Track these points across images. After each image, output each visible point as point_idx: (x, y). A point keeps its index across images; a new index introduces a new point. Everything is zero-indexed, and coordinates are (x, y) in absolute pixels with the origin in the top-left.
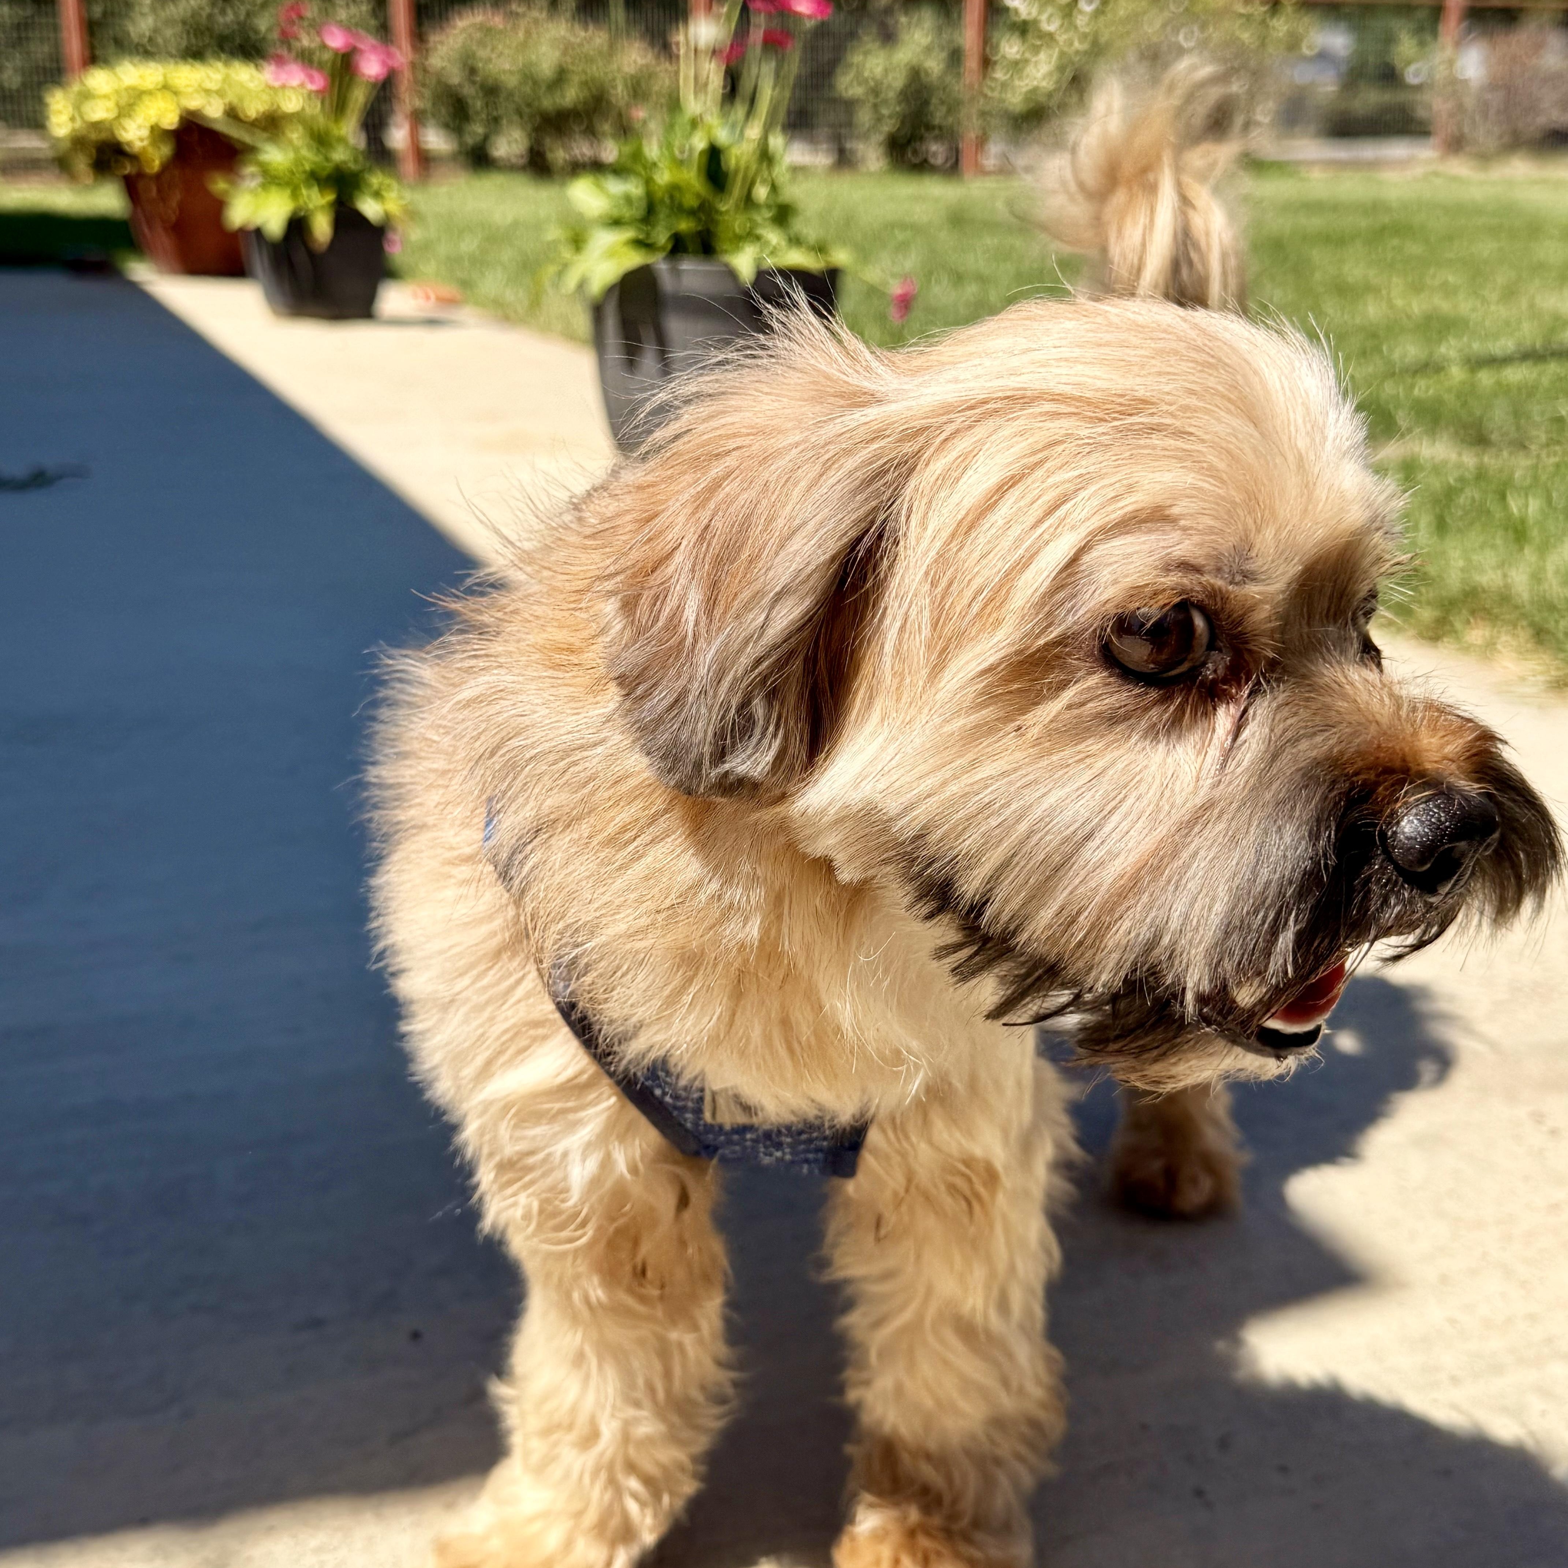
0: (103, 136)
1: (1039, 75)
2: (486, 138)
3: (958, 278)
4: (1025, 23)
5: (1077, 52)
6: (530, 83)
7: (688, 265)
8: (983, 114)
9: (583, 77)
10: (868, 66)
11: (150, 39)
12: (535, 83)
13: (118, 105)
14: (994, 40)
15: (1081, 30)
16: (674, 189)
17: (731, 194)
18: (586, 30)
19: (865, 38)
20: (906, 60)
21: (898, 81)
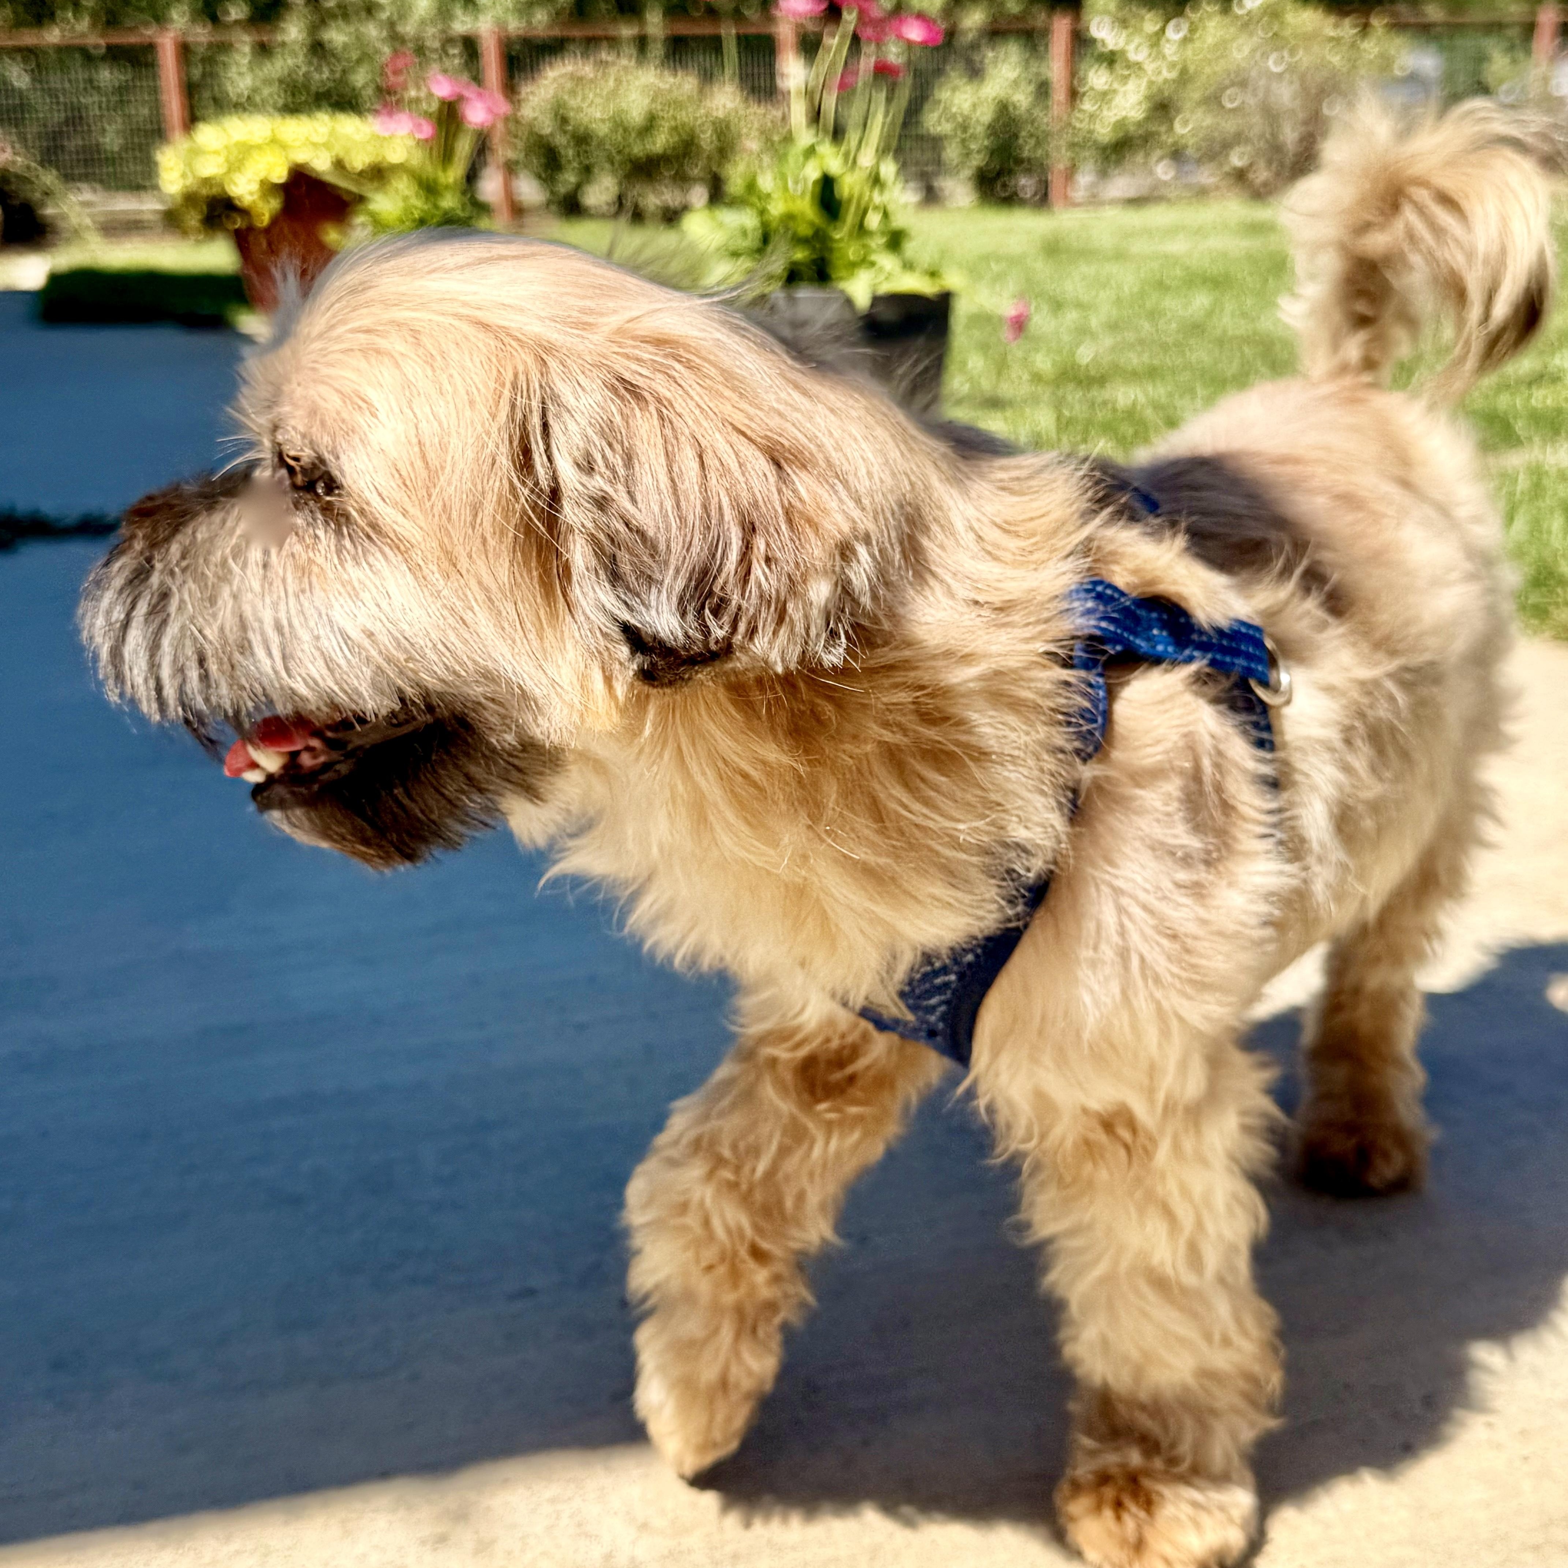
0: (215, 191)
1: (1128, 105)
2: (579, 186)
3: (1057, 306)
4: (1113, 53)
5: (1166, 81)
6: (621, 130)
7: (805, 293)
8: (1072, 145)
9: (673, 123)
10: (956, 101)
11: (249, 98)
12: (625, 130)
13: (227, 161)
14: (1081, 73)
15: (1170, 59)
16: (789, 218)
17: (844, 221)
18: (675, 75)
19: (952, 74)
20: (994, 94)
21: (985, 115)
